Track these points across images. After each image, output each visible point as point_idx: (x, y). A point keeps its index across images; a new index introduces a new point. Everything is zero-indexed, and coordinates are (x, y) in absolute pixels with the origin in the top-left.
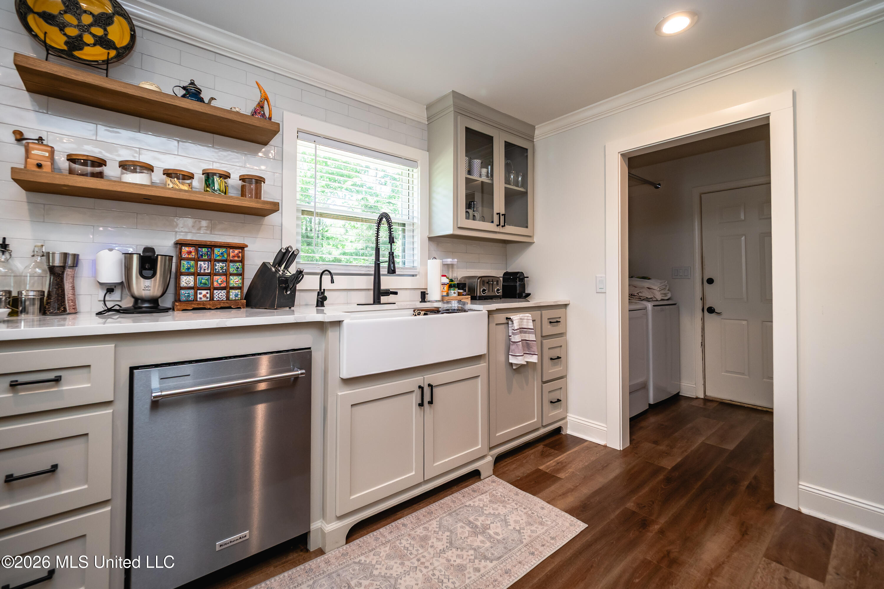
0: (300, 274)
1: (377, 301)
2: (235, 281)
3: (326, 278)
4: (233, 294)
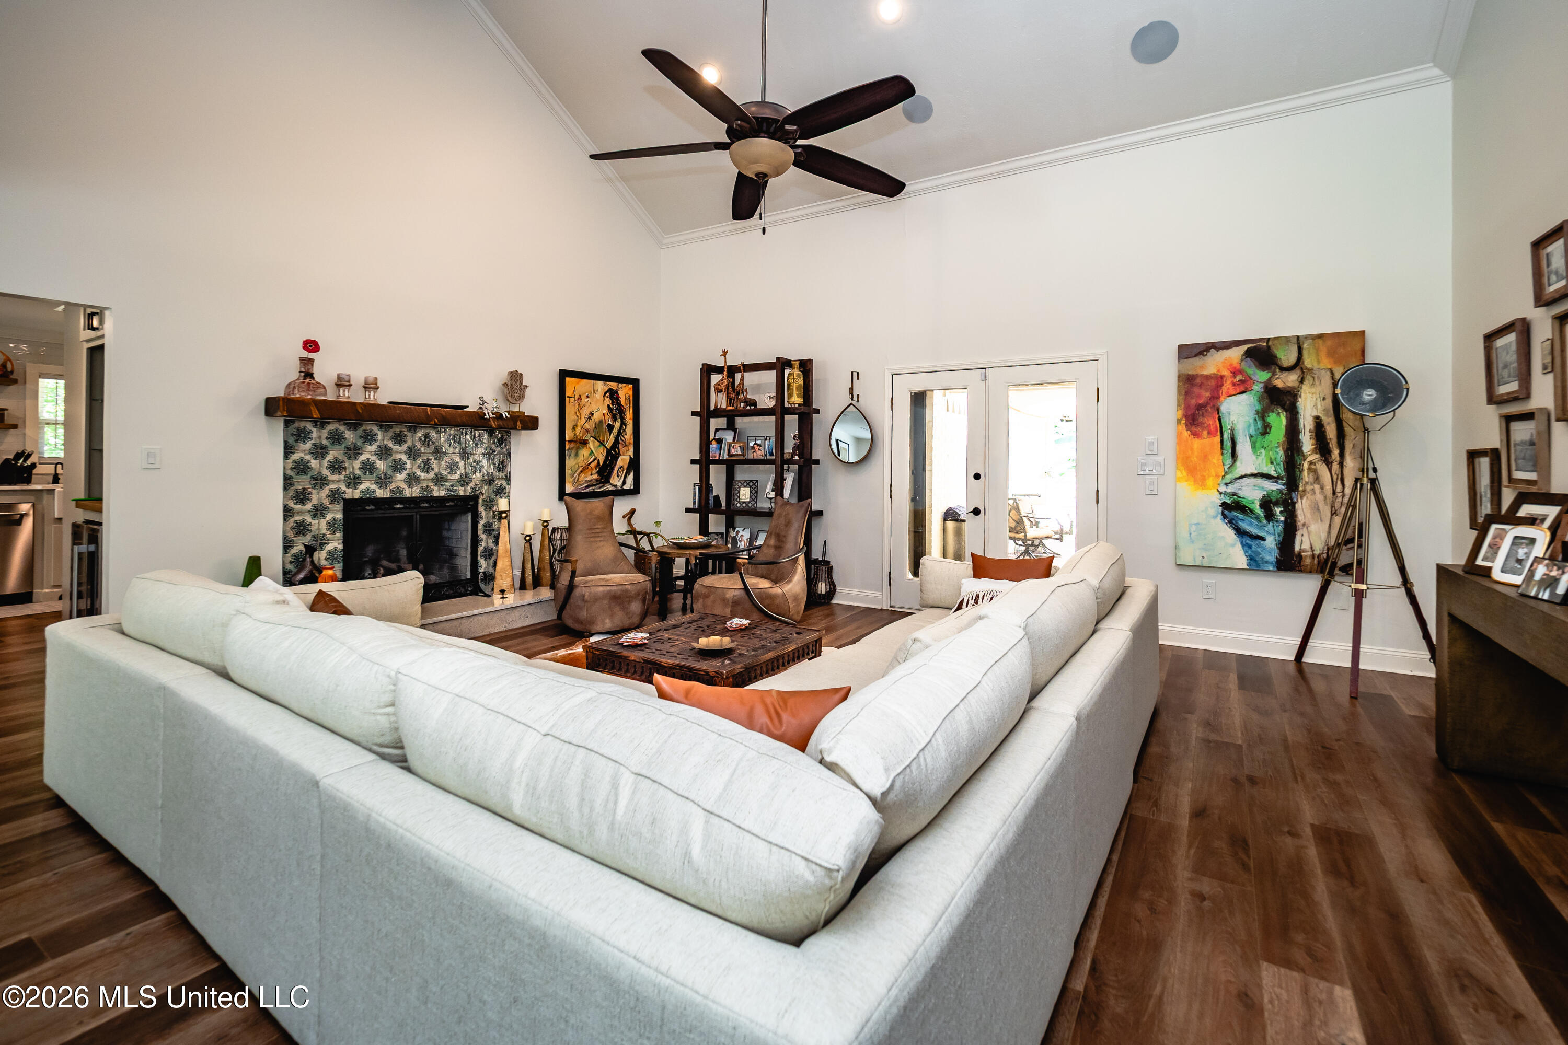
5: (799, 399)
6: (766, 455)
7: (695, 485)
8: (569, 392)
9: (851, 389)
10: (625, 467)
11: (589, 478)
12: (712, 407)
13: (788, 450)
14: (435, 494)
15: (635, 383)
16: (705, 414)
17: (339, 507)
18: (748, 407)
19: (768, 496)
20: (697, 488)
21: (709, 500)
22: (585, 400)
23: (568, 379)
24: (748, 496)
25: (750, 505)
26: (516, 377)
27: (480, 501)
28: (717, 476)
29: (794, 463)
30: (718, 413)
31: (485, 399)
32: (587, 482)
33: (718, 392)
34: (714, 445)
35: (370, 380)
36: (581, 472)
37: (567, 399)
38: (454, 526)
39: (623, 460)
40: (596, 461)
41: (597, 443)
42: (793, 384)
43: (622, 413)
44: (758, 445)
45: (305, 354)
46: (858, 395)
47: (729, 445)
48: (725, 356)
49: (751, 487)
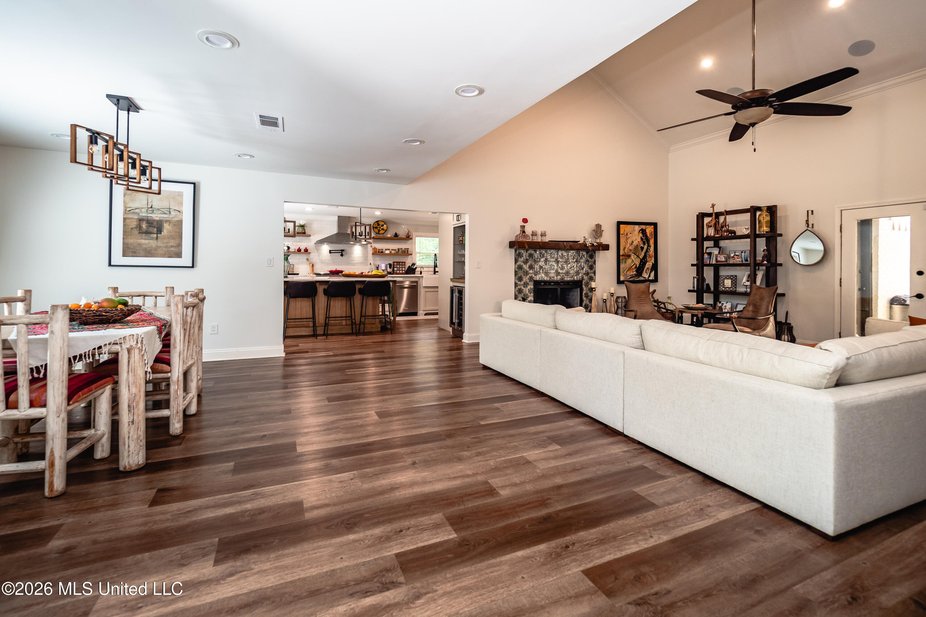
0: (416, 268)
1: (435, 274)
2: (404, 269)
3: (422, 268)
4: (403, 272)
5: (767, 229)
6: (742, 261)
7: (694, 278)
8: (621, 232)
9: (807, 221)
10: (650, 268)
11: (632, 274)
12: (705, 236)
13: (759, 258)
14: (566, 279)
15: (655, 225)
16: (700, 239)
17: (532, 283)
18: (730, 235)
19: (744, 284)
20: (696, 280)
21: (704, 286)
22: (629, 235)
23: (621, 226)
24: (730, 284)
25: (731, 289)
26: (598, 226)
27: (583, 283)
28: (709, 274)
29: (763, 265)
30: (709, 238)
31: (586, 237)
32: (631, 275)
33: (709, 227)
34: (706, 256)
35: (543, 232)
36: (628, 270)
37: (621, 235)
38: (571, 294)
39: (649, 265)
40: (635, 265)
41: (636, 256)
42: (762, 221)
43: (648, 240)
44: (737, 255)
45: (523, 224)
46: (813, 224)
47: (716, 255)
48: (713, 208)
49: (731, 279)
